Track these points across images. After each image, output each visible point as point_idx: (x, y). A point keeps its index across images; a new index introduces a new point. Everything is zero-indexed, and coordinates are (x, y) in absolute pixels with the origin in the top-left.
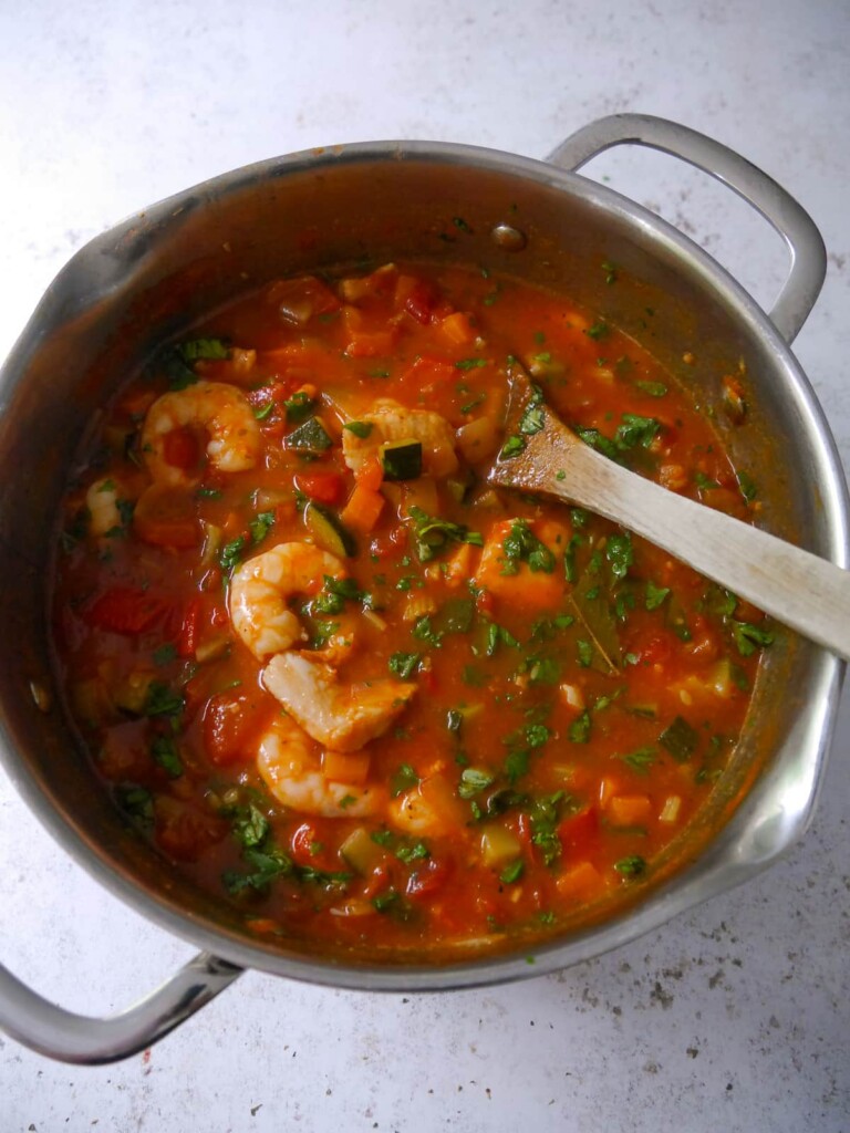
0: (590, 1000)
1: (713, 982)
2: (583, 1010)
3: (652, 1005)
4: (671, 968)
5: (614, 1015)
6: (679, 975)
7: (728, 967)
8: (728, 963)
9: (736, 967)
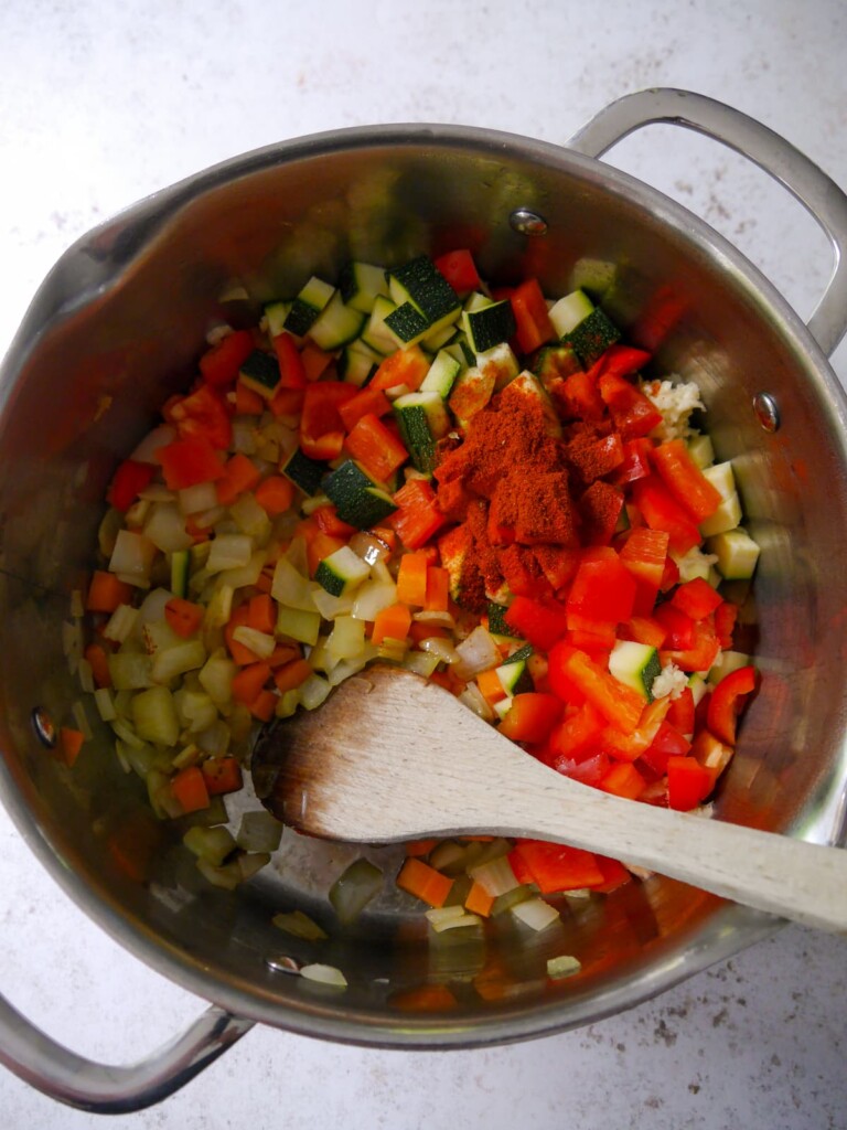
0: (594, 1037)
1: (717, 1021)
2: (588, 1047)
3: (656, 1042)
4: (675, 1006)
5: (618, 1051)
6: (683, 1013)
7: (733, 1006)
8: (733, 1002)
9: (740, 1006)
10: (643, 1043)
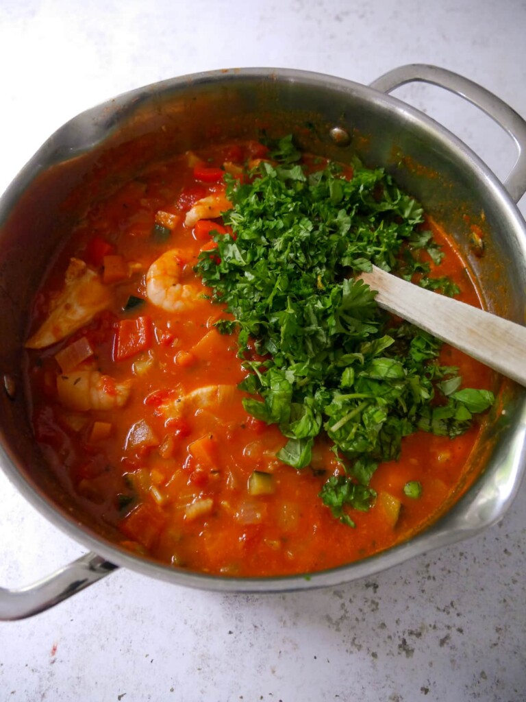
0: (356, 645)
1: (442, 642)
2: (351, 652)
3: (399, 653)
4: (414, 630)
5: (372, 658)
6: (419, 635)
7: (454, 633)
8: (454, 630)
9: (459, 633)
10: (390, 654)
